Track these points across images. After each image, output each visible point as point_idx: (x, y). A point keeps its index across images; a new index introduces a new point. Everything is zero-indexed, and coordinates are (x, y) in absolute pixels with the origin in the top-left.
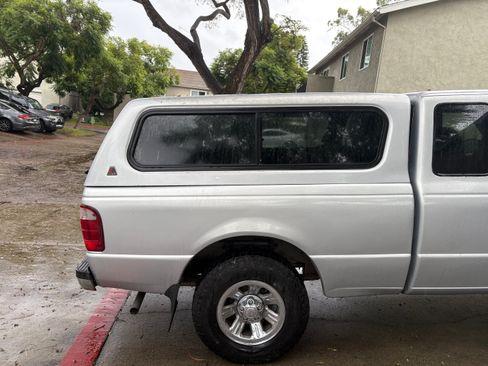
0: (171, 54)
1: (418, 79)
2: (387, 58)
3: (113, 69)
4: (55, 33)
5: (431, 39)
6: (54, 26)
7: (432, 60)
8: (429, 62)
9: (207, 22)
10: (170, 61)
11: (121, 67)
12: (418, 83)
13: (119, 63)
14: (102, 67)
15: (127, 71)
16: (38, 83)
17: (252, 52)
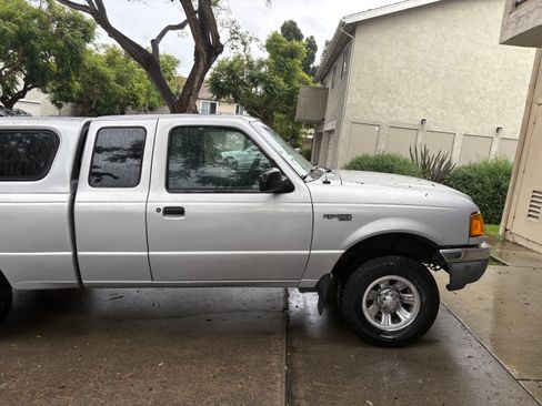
0: (178, 62)
1: (389, 91)
2: (357, 70)
3: (103, 79)
4: (32, 42)
5: (403, 50)
6: (32, 35)
7: (404, 72)
8: (400, 74)
9: (179, 31)
10: (177, 69)
11: (113, 77)
12: (389, 96)
13: (110, 73)
14: (93, 77)
15: (120, 81)
16: (22, 94)
17: (201, 64)
